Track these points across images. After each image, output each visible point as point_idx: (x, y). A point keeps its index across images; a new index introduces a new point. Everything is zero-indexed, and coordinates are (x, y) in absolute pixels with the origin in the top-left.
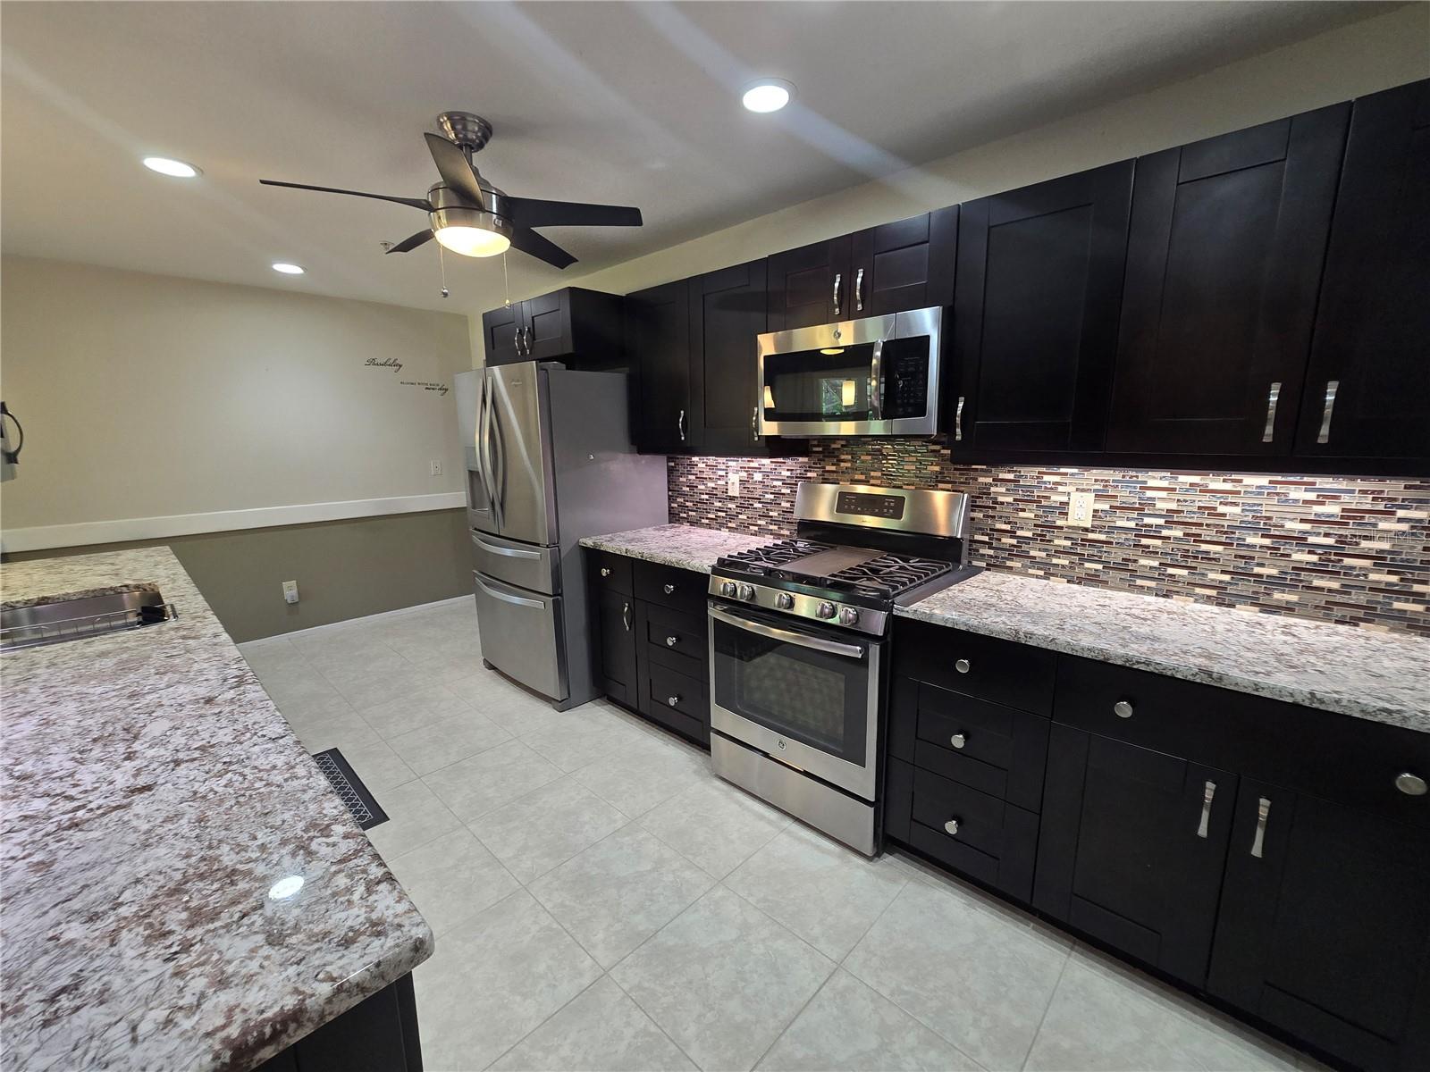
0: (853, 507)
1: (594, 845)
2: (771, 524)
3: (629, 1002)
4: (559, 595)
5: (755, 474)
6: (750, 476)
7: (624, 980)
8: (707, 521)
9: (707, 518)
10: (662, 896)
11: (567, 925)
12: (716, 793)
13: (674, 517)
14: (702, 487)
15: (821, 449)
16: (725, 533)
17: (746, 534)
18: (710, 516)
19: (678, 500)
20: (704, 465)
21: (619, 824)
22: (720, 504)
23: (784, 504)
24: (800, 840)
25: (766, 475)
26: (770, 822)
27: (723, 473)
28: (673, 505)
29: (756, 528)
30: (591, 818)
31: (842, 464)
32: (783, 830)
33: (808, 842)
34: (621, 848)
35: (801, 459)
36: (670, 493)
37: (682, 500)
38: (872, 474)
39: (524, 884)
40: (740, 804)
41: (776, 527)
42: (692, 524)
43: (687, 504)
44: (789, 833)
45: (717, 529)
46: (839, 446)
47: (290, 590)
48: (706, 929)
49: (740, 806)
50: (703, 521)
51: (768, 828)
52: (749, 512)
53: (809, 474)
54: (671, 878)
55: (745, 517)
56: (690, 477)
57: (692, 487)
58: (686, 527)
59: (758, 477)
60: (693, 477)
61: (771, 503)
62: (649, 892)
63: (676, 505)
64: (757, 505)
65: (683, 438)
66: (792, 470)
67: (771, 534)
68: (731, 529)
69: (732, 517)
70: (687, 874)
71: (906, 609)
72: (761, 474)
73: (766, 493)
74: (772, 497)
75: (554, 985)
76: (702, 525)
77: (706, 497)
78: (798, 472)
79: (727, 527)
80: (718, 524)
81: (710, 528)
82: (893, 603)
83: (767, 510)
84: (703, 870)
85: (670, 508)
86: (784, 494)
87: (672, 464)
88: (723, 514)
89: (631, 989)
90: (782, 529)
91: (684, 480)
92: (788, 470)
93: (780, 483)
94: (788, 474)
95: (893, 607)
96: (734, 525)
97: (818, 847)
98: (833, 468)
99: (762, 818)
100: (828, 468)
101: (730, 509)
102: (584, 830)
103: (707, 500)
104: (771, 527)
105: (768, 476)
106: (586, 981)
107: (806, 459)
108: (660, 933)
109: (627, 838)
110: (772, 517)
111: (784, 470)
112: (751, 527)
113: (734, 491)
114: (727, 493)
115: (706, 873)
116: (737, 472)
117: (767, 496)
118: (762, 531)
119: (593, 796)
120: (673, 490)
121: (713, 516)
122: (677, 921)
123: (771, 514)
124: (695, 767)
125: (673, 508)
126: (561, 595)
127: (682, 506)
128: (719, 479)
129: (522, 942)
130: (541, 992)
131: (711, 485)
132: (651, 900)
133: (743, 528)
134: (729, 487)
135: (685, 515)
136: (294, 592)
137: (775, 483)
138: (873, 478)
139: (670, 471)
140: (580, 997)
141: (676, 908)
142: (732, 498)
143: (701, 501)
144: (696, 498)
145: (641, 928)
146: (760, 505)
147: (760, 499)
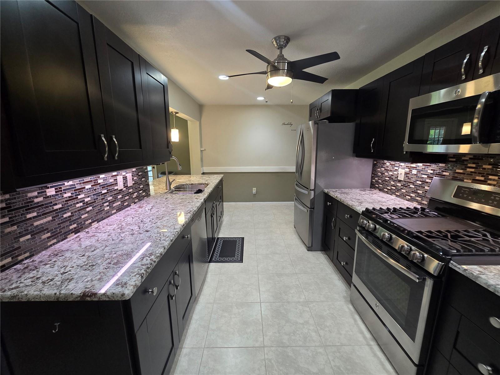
0: (465, 196)
1: (288, 302)
2: (418, 197)
3: (264, 362)
4: (312, 208)
5: (413, 170)
6: (411, 171)
7: (267, 354)
8: (386, 190)
9: (387, 189)
10: (298, 336)
11: (264, 323)
12: (347, 310)
13: (373, 186)
14: (387, 174)
15: (454, 160)
16: (393, 197)
17: (404, 199)
18: (388, 188)
19: (376, 178)
20: (389, 164)
21: (301, 300)
22: (393, 183)
23: (426, 188)
24: (375, 355)
25: (419, 171)
26: (365, 337)
27: (397, 168)
28: (373, 181)
29: (409, 198)
30: (294, 293)
31: (468, 170)
32: (369, 345)
33: (378, 358)
34: (296, 309)
35: (441, 165)
36: (373, 175)
37: (377, 179)
38: (490, 177)
39: (261, 302)
40: (355, 320)
41: (420, 199)
42: (380, 190)
43: (379, 181)
44: (371, 349)
45: (391, 195)
46: (468, 159)
47: (254, 190)
48: (306, 360)
49: (355, 322)
50: (385, 190)
51: (361, 339)
52: (407, 189)
53: (444, 173)
54: (306, 331)
55: (405, 191)
56: (382, 169)
57: (382, 174)
58: (377, 191)
59: (414, 172)
60: (383, 169)
61: (420, 186)
62: (295, 331)
63: (374, 181)
64: (412, 186)
65: (372, 151)
66: (434, 170)
67: (417, 202)
68: (397, 196)
69: (398, 190)
70: (313, 334)
71: (459, 266)
72: (416, 171)
73: (418, 180)
74: (420, 183)
75: (248, 339)
76: (384, 192)
77: (388, 179)
78: (438, 171)
79: (395, 195)
80: (391, 192)
81: (387, 194)
82: (451, 259)
83: (417, 189)
84: (320, 336)
85: (372, 182)
86: (427, 182)
87: (376, 162)
88: (394, 188)
89: (267, 359)
90: (423, 200)
91: (379, 170)
92: (432, 170)
93: (426, 176)
94: (432, 172)
95: (449, 262)
96: (398, 194)
97: (382, 365)
98: (461, 171)
99: (362, 333)
100: (457, 171)
101: (398, 186)
102: (289, 295)
103: (388, 180)
104: (417, 198)
105: (420, 172)
106: (257, 345)
107: (443, 165)
108: (289, 347)
109: (301, 307)
110: (419, 193)
111: (429, 169)
112: (407, 197)
113: (401, 178)
114: (397, 178)
115: (321, 339)
116: (404, 169)
117: (418, 182)
118: (412, 200)
119: (299, 285)
120: (374, 174)
121: (390, 188)
122: (298, 348)
123: (419, 191)
124: (346, 295)
125: (373, 182)
126: (314, 208)
127: (377, 181)
128: (395, 171)
129: (249, 319)
130: (244, 338)
131: (391, 173)
132: (294, 334)
133: (402, 196)
134: (399, 176)
135: (377, 186)
136: (255, 191)
137: (423, 176)
138: (490, 179)
139: (374, 166)
140: (252, 348)
141: (301, 343)
142: (400, 181)
143: (385, 181)
144: (383, 179)
145: (284, 341)
146: (413, 186)
147: (414, 183)
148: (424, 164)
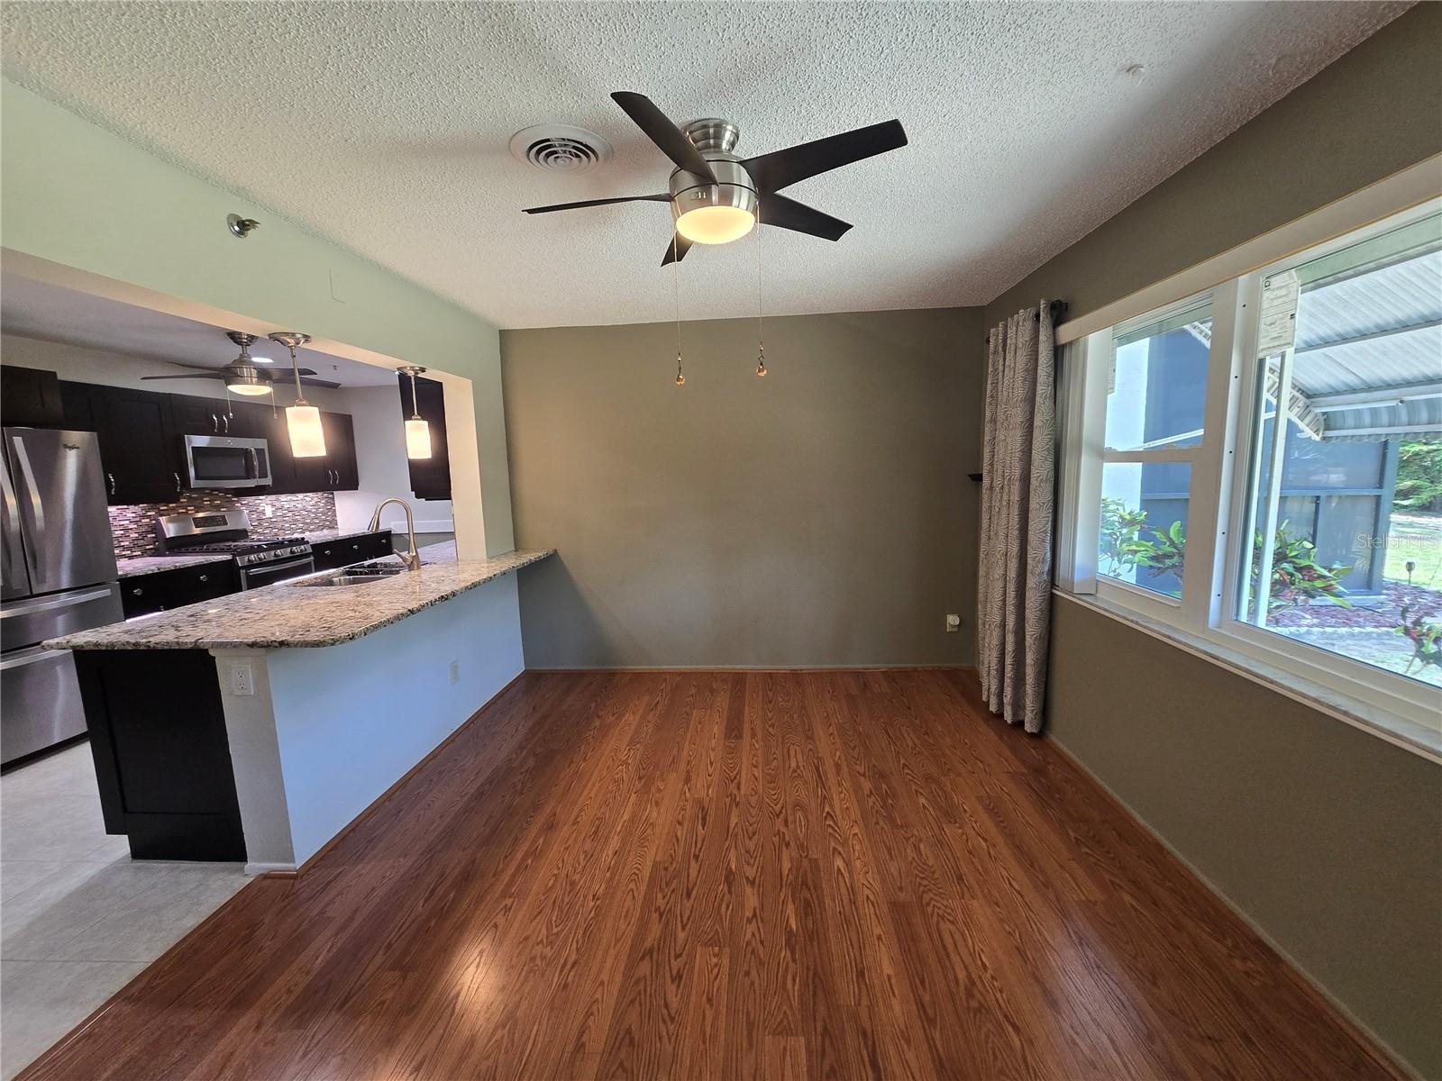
41: (129, 552)
53: (149, 514)
74: (122, 532)
93: (128, 522)
94: (133, 515)
98: (165, 508)
100: (162, 508)
104: (124, 553)
123: (122, 544)
137: (122, 523)
148: (120, 507)
